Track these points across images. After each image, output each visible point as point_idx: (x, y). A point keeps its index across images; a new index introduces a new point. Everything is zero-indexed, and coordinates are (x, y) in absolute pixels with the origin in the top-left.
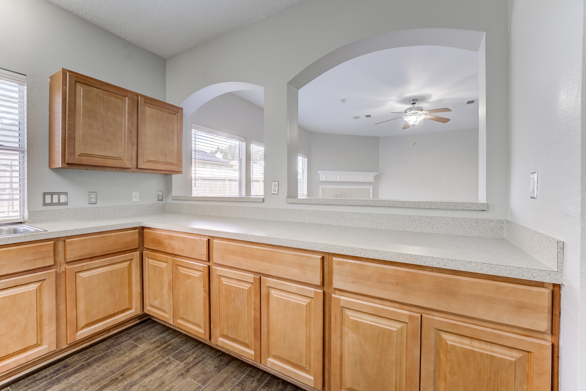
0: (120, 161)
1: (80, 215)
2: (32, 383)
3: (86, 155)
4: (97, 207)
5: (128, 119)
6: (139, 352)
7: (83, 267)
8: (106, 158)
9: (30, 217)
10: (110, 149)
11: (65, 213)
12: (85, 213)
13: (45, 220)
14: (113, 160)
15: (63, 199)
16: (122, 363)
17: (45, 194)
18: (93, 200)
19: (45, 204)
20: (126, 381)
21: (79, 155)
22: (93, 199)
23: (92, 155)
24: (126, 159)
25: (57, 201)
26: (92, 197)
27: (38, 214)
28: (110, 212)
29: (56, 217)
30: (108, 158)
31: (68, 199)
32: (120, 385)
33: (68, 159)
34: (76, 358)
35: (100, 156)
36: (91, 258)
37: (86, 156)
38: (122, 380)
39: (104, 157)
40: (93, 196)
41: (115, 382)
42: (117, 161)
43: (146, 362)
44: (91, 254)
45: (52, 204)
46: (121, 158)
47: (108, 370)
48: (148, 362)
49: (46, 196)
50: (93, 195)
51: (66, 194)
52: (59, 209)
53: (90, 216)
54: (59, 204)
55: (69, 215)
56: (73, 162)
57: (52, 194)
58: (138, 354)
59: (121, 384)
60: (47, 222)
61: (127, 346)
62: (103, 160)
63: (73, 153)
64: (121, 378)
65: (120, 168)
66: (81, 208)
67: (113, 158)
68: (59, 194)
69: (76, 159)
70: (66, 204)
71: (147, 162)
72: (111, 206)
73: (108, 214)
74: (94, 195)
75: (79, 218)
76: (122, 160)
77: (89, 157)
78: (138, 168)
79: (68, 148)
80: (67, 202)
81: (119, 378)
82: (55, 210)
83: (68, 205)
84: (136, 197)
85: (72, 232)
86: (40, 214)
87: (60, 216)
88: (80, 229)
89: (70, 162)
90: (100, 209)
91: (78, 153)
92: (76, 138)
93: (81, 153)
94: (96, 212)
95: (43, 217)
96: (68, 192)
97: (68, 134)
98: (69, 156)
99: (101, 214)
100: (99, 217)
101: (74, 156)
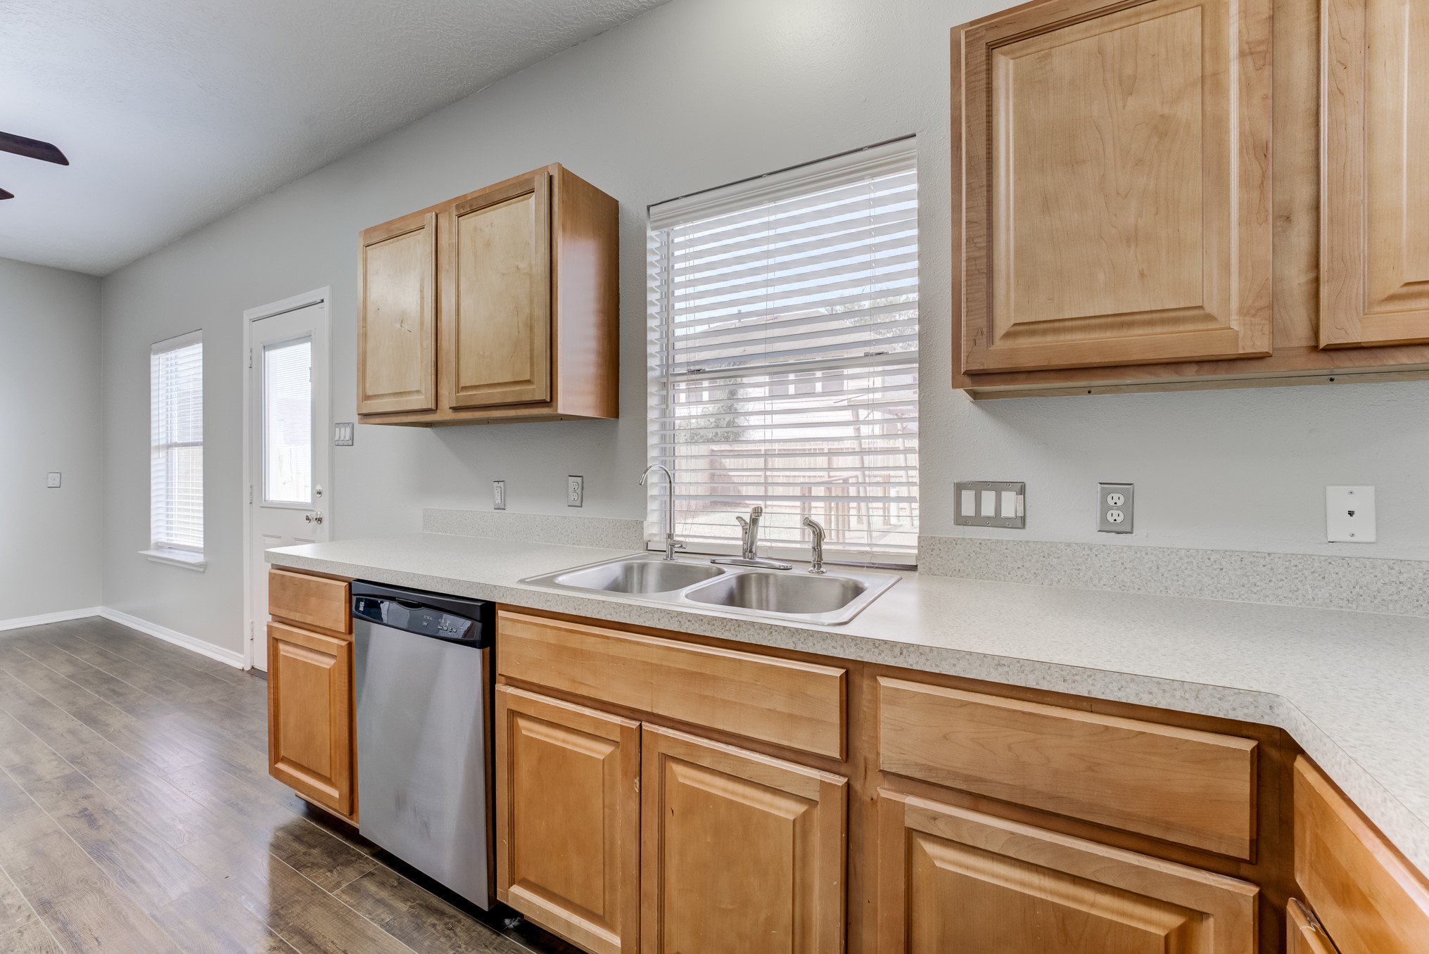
0: (1200, 326)
1: (1065, 571)
3: (1032, 327)
4: (1129, 547)
5: (1247, 87)
7: (935, 819)
8: (1122, 325)
9: (923, 556)
10: (1142, 275)
11: (1014, 555)
12: (1084, 567)
13: (957, 570)
14: (1158, 329)
15: (1010, 505)
17: (959, 487)
18: (1116, 516)
19: (961, 520)
21: (1008, 335)
22: (1115, 513)
23: (1057, 325)
24: (1234, 305)
25: (991, 513)
26: (1111, 503)
27: (941, 548)
28: (1190, 576)
29: (987, 564)
30: (1131, 325)
31: (1027, 508)
33: (968, 357)
35: (1093, 321)
36: (978, 800)
37: (1033, 333)
39: (1110, 320)
40: (1116, 499)
42: (1182, 328)
44: (968, 778)
45: (978, 520)
46: (1201, 307)
49: (964, 492)
50: (1116, 496)
51: (1018, 487)
52: (998, 541)
53: (1100, 580)
54: (997, 521)
55: (1025, 564)
56: (983, 364)
57: (979, 487)
60: (962, 577)
62: (1108, 334)
63: (985, 330)
65: (1200, 362)
66: (1069, 545)
67: (1154, 316)
68: (998, 487)
69: (997, 354)
70: (1021, 522)
71: (1392, 298)
72: (1198, 551)
73: (1183, 586)
74: (1122, 497)
75: (1059, 581)
76: (1210, 318)
77: (1045, 332)
78: (1322, 344)
79: (967, 312)
80: (1024, 517)
82: (983, 543)
83: (1027, 526)
84: (1351, 513)
85: (897, 651)
86: (946, 549)
87: (998, 563)
88: (927, 650)
89: (975, 367)
90: (1144, 558)
91: (1003, 323)
92: (996, 268)
93: (1015, 325)
94: (1126, 568)
95: (953, 559)
96: (1026, 482)
97: (968, 260)
98: (972, 343)
99: (1150, 581)
100: (1139, 589)
101: (991, 339)
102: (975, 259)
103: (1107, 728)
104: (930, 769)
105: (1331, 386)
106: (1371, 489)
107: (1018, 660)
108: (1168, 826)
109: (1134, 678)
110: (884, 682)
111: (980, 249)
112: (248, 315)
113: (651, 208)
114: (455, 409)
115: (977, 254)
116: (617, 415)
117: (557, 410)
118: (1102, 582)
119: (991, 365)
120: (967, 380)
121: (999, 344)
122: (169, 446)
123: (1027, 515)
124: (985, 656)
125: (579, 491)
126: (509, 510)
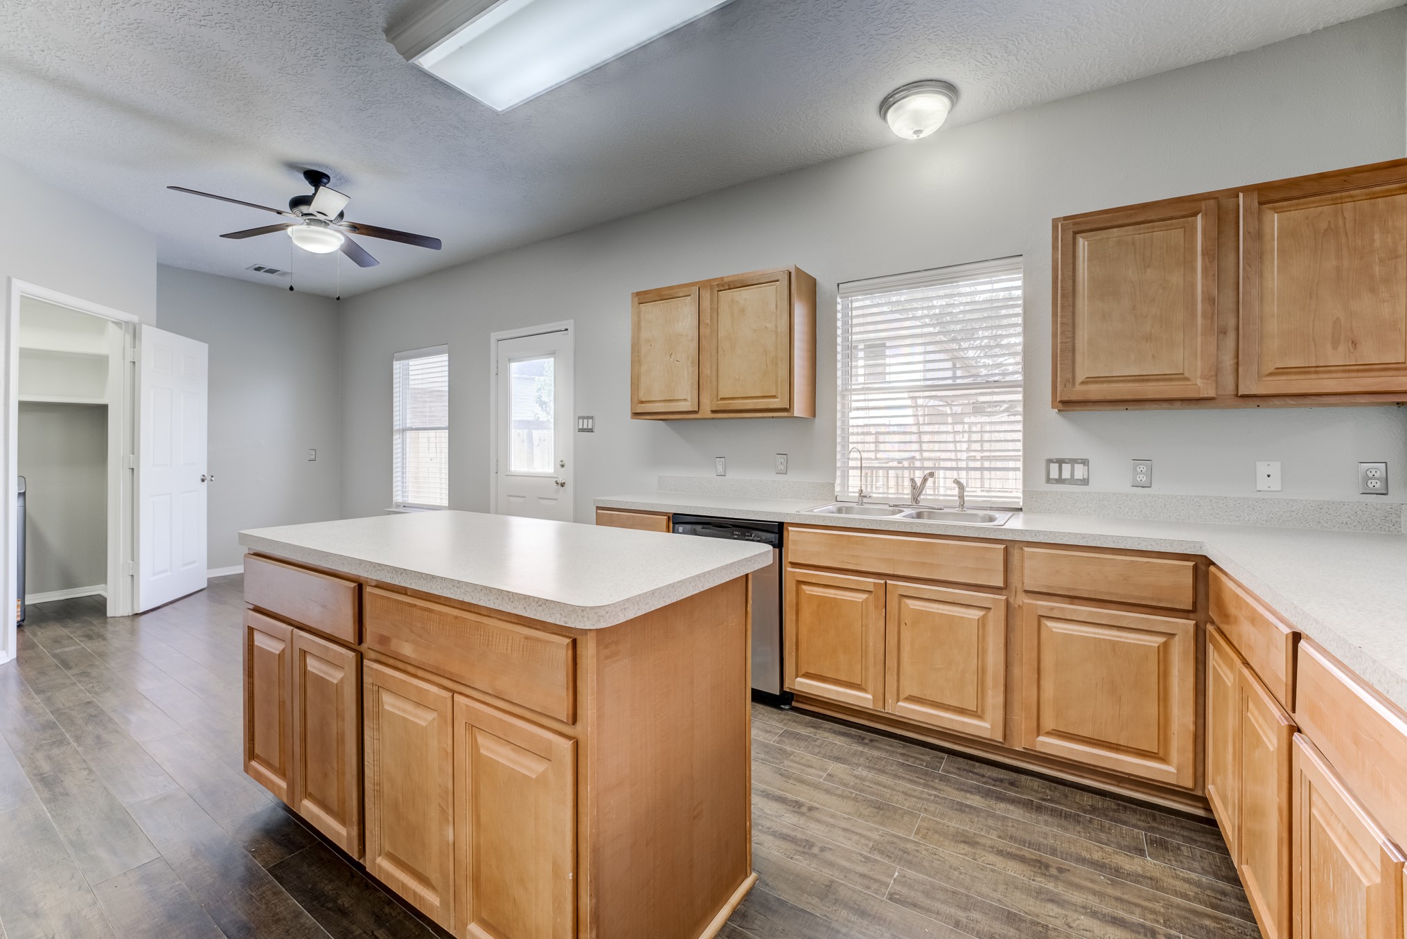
0: (1182, 383)
1: (1112, 509)
2: (966, 770)
3: (1096, 379)
4: (1149, 495)
5: (1205, 270)
6: (1132, 867)
7: (1052, 609)
8: (1143, 381)
9: (1026, 503)
10: (1154, 357)
11: (1083, 500)
12: (1123, 506)
13: (1048, 509)
14: (1161, 383)
15: (1080, 471)
16: (1083, 854)
17: (1050, 461)
18: (1142, 478)
19: (1049, 480)
20: (1053, 884)
21: (1083, 383)
22: (1141, 476)
23: (1109, 379)
24: (1199, 374)
25: (1069, 477)
26: (1140, 470)
27: (1039, 497)
28: (1183, 510)
29: (1066, 506)
30: (1148, 380)
31: (1090, 473)
32: (1040, 879)
33: (1061, 393)
34: (1036, 783)
36: (1073, 599)
37: (1097, 382)
38: (1051, 876)
39: (1137, 378)
40: (1143, 468)
41: (1040, 868)
42: (1173, 383)
43: (1124, 894)
44: (1069, 589)
45: (1060, 481)
46: (1183, 374)
47: (1053, 842)
48: (1126, 897)
49: (1051, 465)
50: (1142, 467)
51: (1085, 462)
52: (1072, 492)
53: (1132, 513)
54: (1072, 481)
55: (1089, 506)
56: (1070, 398)
57: (1061, 462)
58: (1127, 867)
59: (1043, 880)
60: (1050, 513)
61: (1124, 836)
63: (1071, 380)
64: (1054, 871)
65: (1183, 400)
66: (1114, 494)
67: (1160, 377)
68: (1073, 462)
69: (1079, 391)
70: (1085, 482)
71: (1271, 374)
72: (1187, 496)
73: (1179, 515)
74: (1145, 468)
75: (1109, 515)
76: (1187, 379)
77: (1103, 382)
78: (1239, 395)
79: (1061, 371)
80: (1088, 479)
81: (1051, 869)
82: (1064, 494)
83: (1090, 483)
84: (1269, 476)
85: (1033, 534)
86: (1041, 497)
87: (1072, 505)
88: (1049, 533)
89: (1065, 399)
90: (1157, 500)
91: (1080, 377)
92: (1077, 348)
93: (1087, 378)
94: (1147, 506)
95: (1045, 503)
96: (1090, 460)
97: (1062, 343)
98: (1064, 386)
99: (1161, 513)
100: (1154, 517)
101: (1074, 384)
102: (1066, 343)
103: (1133, 561)
104: (1050, 587)
105: (1258, 409)
106: (1279, 463)
107: (1092, 535)
108: (1159, 600)
109: (1144, 539)
110: (1026, 549)
111: (1068, 338)
112: (494, 336)
113: (840, 285)
114: (713, 412)
115: (1067, 340)
116: (815, 416)
117: (793, 414)
118: (1133, 515)
119: (1073, 398)
120: (1060, 405)
121: (1078, 387)
122: (404, 430)
123: (1090, 477)
125: (785, 464)
126: (727, 477)
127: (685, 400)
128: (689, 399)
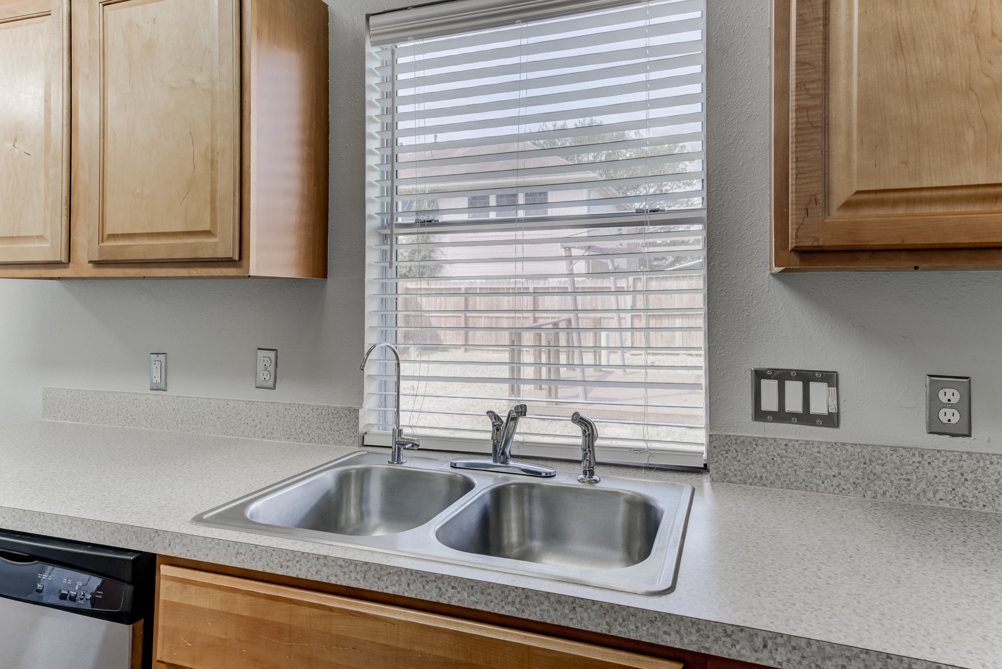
1: (892, 482)
3: (880, 196)
4: (968, 453)
8: (996, 198)
9: (716, 459)
11: (828, 460)
12: (914, 477)
13: (759, 477)
15: (821, 399)
17: (760, 375)
18: (951, 416)
19: (760, 415)
21: (848, 205)
22: (949, 412)
23: (912, 194)
25: (799, 408)
26: (944, 400)
27: (739, 449)
29: (795, 471)
31: (841, 402)
33: (798, 230)
35: (959, 192)
37: (881, 203)
39: (981, 191)
40: (949, 395)
45: (781, 416)
49: (764, 383)
50: (949, 391)
51: (830, 378)
52: (807, 443)
53: (935, 494)
54: (806, 418)
55: (842, 471)
56: (818, 240)
57: (782, 376)
60: (764, 485)
62: (978, 208)
63: (819, 198)
66: (895, 449)
68: (806, 377)
70: (831, 420)
74: (956, 393)
75: (884, 494)
77: (896, 203)
79: (797, 174)
80: (838, 414)
82: (790, 444)
83: (842, 424)
85: (759, 642)
86: (744, 451)
87: (809, 469)
88: (803, 643)
89: (808, 243)
90: (988, 468)
91: (841, 191)
92: (833, 122)
93: (858, 192)
94: (966, 480)
95: (753, 463)
96: (838, 372)
97: (798, 109)
98: (803, 212)
99: (998, 497)
100: (984, 506)
101: (826, 208)
102: (807, 109)
111: (814, 96)
113: (371, 18)
114: (98, 264)
115: (810, 103)
116: (325, 275)
117: (248, 270)
118: (938, 496)
119: (825, 241)
120: (795, 258)
121: (836, 215)
123: (842, 411)
124: (889, 656)
125: (273, 368)
126: (172, 391)
127: (40, 238)
128: (49, 237)
